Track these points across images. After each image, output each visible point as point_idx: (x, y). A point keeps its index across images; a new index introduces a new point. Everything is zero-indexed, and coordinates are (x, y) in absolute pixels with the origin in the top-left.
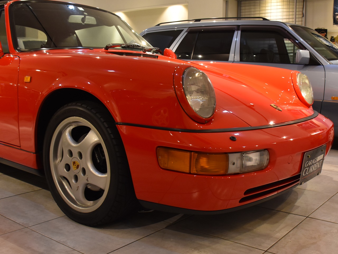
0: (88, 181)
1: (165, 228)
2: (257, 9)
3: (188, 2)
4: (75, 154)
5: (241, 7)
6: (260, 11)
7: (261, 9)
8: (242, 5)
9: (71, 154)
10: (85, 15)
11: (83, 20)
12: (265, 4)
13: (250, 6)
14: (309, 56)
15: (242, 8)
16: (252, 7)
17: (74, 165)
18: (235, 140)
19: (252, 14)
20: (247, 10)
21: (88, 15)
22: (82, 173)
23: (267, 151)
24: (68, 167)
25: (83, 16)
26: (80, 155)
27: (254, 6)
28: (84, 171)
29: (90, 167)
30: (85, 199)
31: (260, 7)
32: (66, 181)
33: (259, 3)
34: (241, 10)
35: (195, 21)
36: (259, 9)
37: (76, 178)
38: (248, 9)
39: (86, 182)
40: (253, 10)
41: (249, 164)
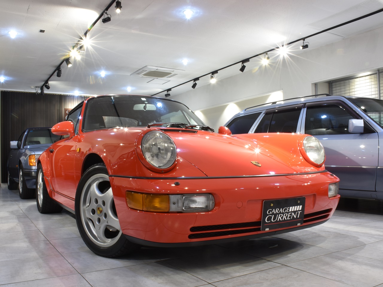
0: (108, 223)
1: (155, 262)
2: (347, 89)
3: (282, 89)
4: (100, 202)
5: (332, 88)
6: (349, 90)
7: (350, 88)
8: (333, 86)
9: (97, 201)
10: (146, 104)
11: (145, 107)
12: (354, 83)
13: (340, 86)
14: (363, 125)
15: (334, 89)
16: (343, 87)
17: (98, 210)
18: (179, 185)
19: (343, 94)
20: (338, 91)
21: (148, 104)
22: (104, 217)
23: (212, 195)
24: (93, 212)
25: (144, 105)
26: (104, 203)
27: (344, 86)
28: (106, 216)
29: (110, 213)
30: (105, 237)
31: (349, 86)
32: (91, 222)
33: (348, 83)
34: (332, 91)
35: (272, 103)
36: (348, 88)
37: (99, 220)
38: (339, 89)
39: (107, 224)
40: (343, 90)
41: (193, 206)
